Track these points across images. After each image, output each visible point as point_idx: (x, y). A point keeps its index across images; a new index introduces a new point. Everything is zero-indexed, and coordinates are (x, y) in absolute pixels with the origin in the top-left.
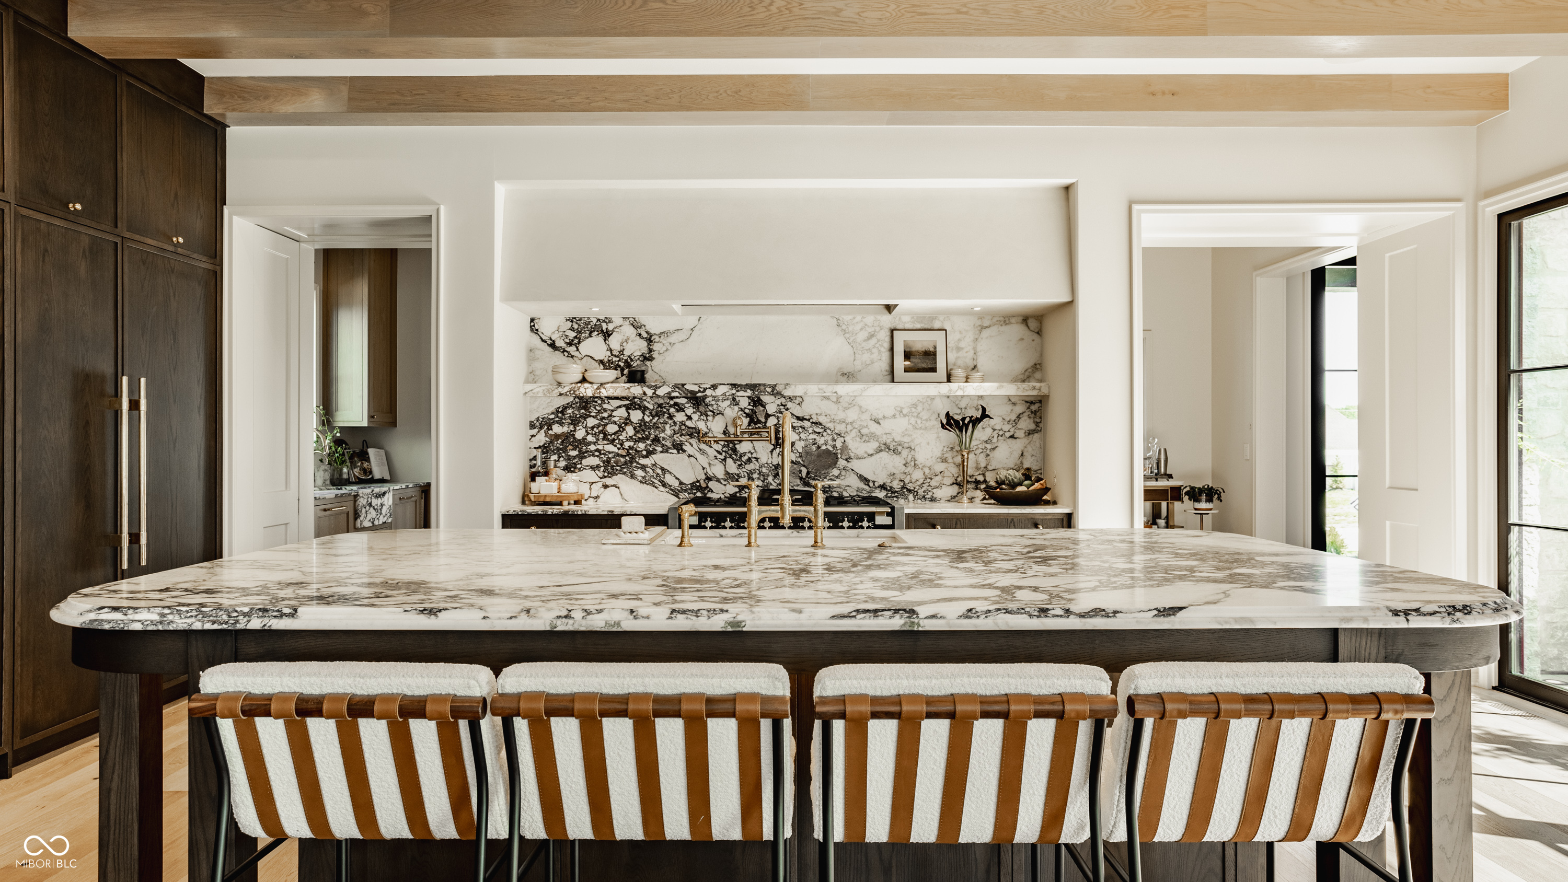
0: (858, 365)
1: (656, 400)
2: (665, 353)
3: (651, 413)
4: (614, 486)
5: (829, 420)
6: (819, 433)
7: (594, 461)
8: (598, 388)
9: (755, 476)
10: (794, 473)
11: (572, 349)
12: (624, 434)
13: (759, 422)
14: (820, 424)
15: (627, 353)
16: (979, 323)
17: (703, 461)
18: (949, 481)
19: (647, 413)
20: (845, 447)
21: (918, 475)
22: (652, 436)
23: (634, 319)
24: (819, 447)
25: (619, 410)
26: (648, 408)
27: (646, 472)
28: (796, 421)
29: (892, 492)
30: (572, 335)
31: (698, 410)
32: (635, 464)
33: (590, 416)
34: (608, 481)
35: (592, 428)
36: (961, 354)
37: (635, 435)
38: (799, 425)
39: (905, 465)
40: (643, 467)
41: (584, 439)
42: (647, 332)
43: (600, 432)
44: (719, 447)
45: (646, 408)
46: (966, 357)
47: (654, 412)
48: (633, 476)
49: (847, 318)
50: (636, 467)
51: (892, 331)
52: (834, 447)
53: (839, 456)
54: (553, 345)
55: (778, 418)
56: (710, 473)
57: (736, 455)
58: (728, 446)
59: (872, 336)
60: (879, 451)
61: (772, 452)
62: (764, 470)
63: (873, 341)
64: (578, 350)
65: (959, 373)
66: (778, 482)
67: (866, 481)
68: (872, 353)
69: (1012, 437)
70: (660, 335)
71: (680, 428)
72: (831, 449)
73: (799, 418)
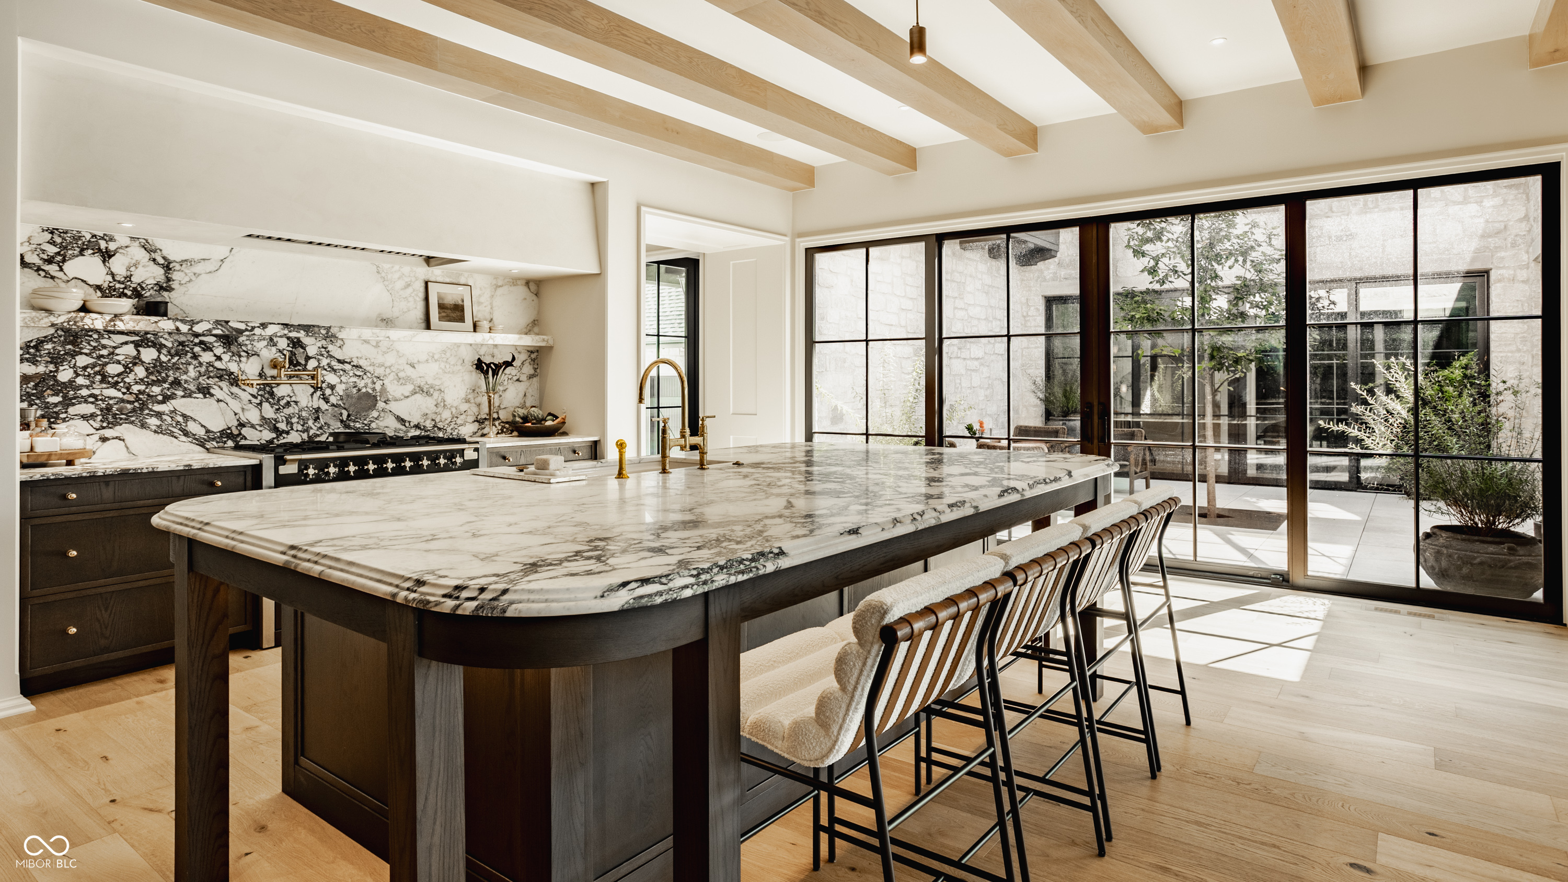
0: (396, 312)
1: (176, 337)
2: (188, 285)
3: (169, 352)
4: (116, 438)
5: (369, 364)
6: (360, 376)
7: (89, 409)
8: (111, 320)
9: (294, 420)
10: (334, 416)
11: (53, 269)
12: (132, 376)
13: (299, 364)
14: (361, 367)
15: (136, 279)
16: (494, 282)
17: (235, 405)
18: (471, 419)
19: (164, 351)
20: (383, 389)
21: (446, 415)
22: (171, 379)
23: (147, 240)
24: (359, 390)
25: (125, 347)
26: (165, 346)
27: (162, 420)
28: (337, 364)
29: (426, 431)
30: (52, 250)
31: (229, 350)
32: (147, 412)
33: (81, 353)
34: (108, 433)
35: (85, 368)
36: (483, 308)
37: (147, 377)
38: (340, 368)
39: (436, 405)
40: (159, 415)
41: (71, 382)
42: (164, 258)
43: (96, 373)
44: (254, 391)
45: (162, 346)
46: (485, 311)
47: (173, 351)
48: (144, 426)
49: (386, 266)
50: (148, 414)
51: (426, 283)
52: (374, 389)
53: (378, 398)
55: (319, 360)
56: (243, 419)
57: (273, 399)
58: (264, 389)
59: (408, 285)
60: (414, 393)
61: (312, 395)
62: (304, 414)
63: (409, 290)
64: (61, 270)
65: (485, 325)
66: (319, 425)
67: (402, 421)
68: (409, 302)
69: (518, 380)
70: (181, 263)
71: (207, 370)
72: (371, 392)
73: (339, 361)
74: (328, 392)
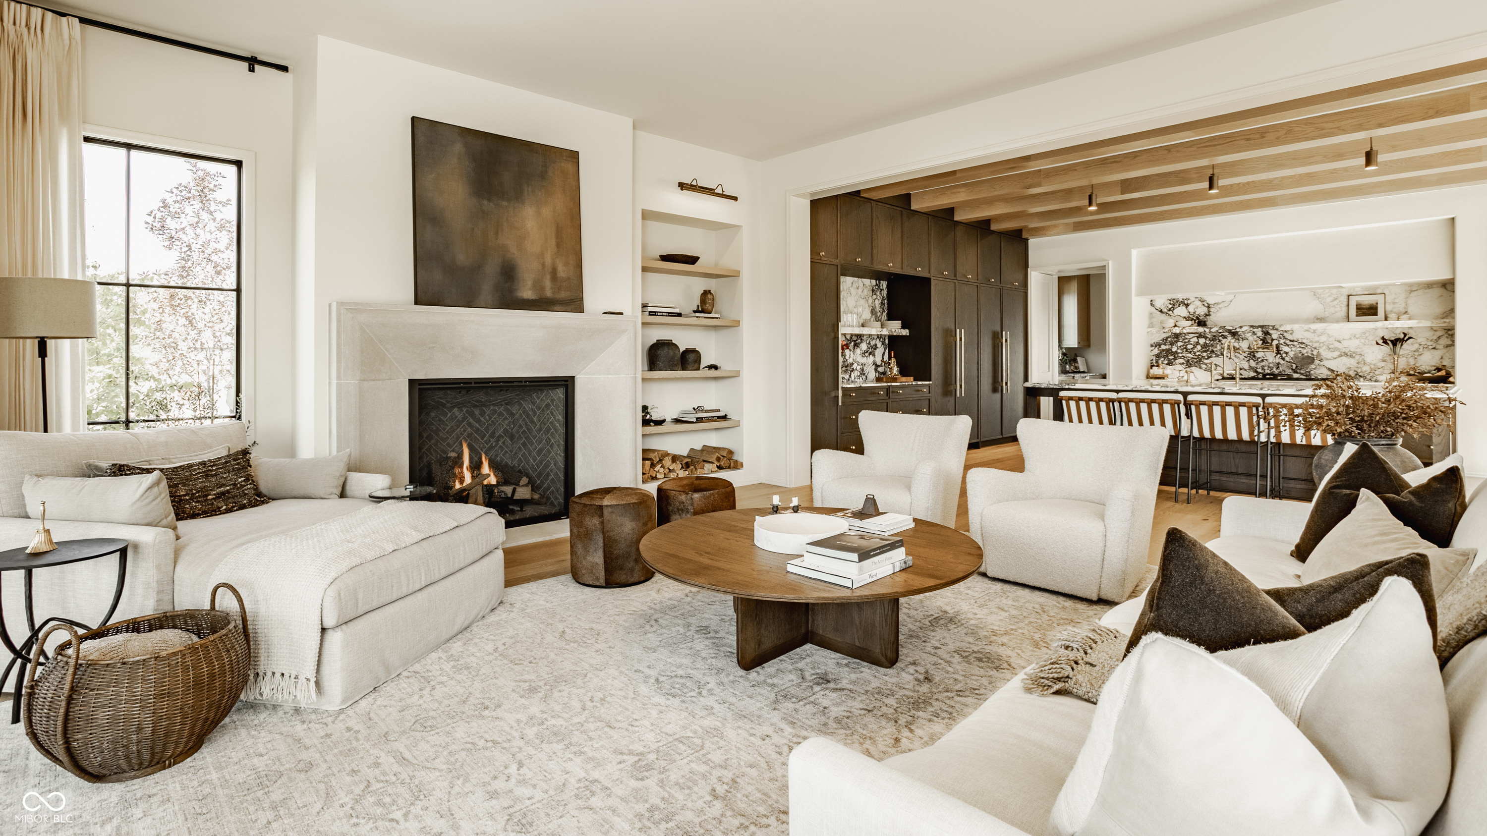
0: (1327, 314)
1: (1212, 334)
2: (1217, 313)
3: (1209, 340)
5: (1309, 342)
6: (1303, 348)
7: (1182, 361)
8: (1182, 329)
9: (1266, 368)
10: (1288, 367)
11: (1170, 313)
12: (1196, 349)
13: (1268, 343)
14: (1304, 343)
15: (1197, 313)
16: (1409, 289)
17: (1237, 361)
20: (1319, 354)
21: (1366, 368)
22: (1210, 350)
23: (1201, 298)
24: (1303, 355)
25: (1194, 338)
27: (1207, 366)
28: (1289, 342)
30: (1170, 306)
31: (1234, 338)
32: (1201, 362)
33: (1179, 341)
34: (1188, 370)
35: (1180, 347)
36: (1395, 306)
37: (1202, 350)
38: (1291, 344)
39: (1358, 363)
40: (1206, 364)
41: (1176, 351)
42: (1207, 304)
43: (1184, 348)
44: (1246, 355)
45: (1207, 337)
46: (1401, 307)
47: (1211, 339)
48: (1200, 368)
49: (1320, 291)
51: (1349, 296)
52: (1312, 354)
53: (1315, 359)
54: (1161, 311)
55: (1278, 341)
56: (1241, 367)
57: (1255, 358)
58: (1251, 354)
59: (1336, 299)
61: (1275, 357)
62: (1271, 365)
63: (1337, 301)
64: (1173, 313)
65: (1392, 316)
67: (1332, 371)
68: (1335, 307)
69: (1434, 348)
70: (1214, 305)
71: (1225, 346)
72: (1310, 355)
73: (1291, 341)
74: (1284, 355)
